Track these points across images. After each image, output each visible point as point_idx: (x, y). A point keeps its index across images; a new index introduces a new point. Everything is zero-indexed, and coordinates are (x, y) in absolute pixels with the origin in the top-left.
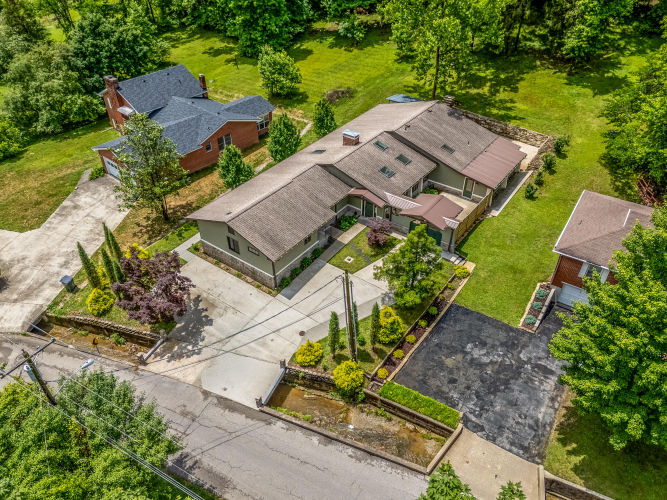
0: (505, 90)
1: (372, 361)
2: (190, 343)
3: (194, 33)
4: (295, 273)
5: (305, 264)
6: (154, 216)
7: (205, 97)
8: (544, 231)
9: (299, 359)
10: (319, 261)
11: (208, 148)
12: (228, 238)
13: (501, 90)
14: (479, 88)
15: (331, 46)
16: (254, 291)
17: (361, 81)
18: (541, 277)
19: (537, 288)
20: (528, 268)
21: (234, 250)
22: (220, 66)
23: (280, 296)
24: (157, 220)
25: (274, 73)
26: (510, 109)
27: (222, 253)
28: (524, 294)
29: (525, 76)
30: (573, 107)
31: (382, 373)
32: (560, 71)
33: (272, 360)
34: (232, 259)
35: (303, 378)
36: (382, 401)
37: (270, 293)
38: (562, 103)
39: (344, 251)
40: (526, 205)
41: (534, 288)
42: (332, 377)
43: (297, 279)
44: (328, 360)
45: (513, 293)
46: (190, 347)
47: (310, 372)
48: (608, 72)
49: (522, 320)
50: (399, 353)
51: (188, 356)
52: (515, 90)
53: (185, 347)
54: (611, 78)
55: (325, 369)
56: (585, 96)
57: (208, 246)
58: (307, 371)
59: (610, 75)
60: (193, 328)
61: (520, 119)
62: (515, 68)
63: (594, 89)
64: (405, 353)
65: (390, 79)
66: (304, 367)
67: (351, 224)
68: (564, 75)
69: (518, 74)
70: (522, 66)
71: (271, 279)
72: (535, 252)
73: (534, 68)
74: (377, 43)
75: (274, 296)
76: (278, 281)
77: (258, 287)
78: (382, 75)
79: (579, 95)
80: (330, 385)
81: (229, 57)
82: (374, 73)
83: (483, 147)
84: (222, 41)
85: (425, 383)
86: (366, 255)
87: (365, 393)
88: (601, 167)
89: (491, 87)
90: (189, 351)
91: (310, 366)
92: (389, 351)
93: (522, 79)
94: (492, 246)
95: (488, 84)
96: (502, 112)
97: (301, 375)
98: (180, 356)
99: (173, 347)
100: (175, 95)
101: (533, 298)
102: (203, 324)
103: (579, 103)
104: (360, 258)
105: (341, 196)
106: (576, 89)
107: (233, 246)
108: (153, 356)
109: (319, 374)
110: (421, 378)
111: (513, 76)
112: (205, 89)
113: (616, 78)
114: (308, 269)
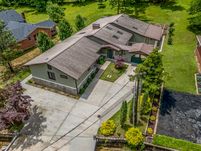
0: (141, 13)
1: (142, 125)
2: (35, 135)
3: (17, 7)
4: (85, 86)
5: (89, 81)
6: (6, 70)
7: (25, 22)
8: (183, 54)
9: (104, 132)
10: (95, 79)
11: (30, 40)
12: (48, 73)
13: (140, 13)
14: (131, 13)
15: (73, 6)
16: (66, 98)
17: (88, 15)
18: (195, 71)
19: (196, 76)
20: (187, 68)
21: (52, 79)
22: (30, 15)
23: (81, 99)
24: (7, 72)
26: (146, 18)
27: (45, 81)
28: (192, 80)
29: (146, 8)
30: (167, 15)
31: (150, 130)
32: (157, 6)
33: (87, 136)
34: (52, 84)
35: (108, 142)
36: (156, 148)
37: (75, 98)
38: (163, 15)
39: (105, 73)
40: (169, 46)
41: (194, 76)
42: (125, 139)
43: (87, 89)
44: (119, 130)
45: (187, 80)
46: (35, 138)
47: (112, 139)
48: (173, 5)
49: (197, 91)
50: (153, 118)
51: (35, 144)
52: (144, 13)
53: (32, 138)
54: (175, 6)
55: (119, 135)
56: (170, 12)
57: (36, 79)
58: (109, 138)
59: (174, 5)
60: (35, 125)
61: (151, 20)
62: (142, 6)
63: (172, 10)
64: (155, 117)
65: (98, 14)
66: (107, 136)
67: (104, 62)
68: (159, 7)
69: (144, 8)
70: (144, 6)
71: (75, 90)
72: (186, 62)
73: (148, 6)
74: (90, 4)
75: (78, 99)
76: (78, 91)
77: (68, 96)
78: (95, 13)
79: (168, 12)
80: (125, 143)
81: (33, 13)
82: (92, 12)
83: (147, 28)
84: (29, 8)
85: (173, 131)
86: (116, 74)
87: (145, 145)
88: (189, 32)
89: (135, 13)
90: (34, 140)
91: (111, 135)
92: (148, 117)
93: (145, 9)
94: (167, 62)
95: (134, 12)
96: (144, 19)
97: (106, 141)
98: (29, 145)
99: (24, 139)
100: (11, 20)
101: (196, 80)
102: (41, 122)
103: (169, 14)
104: (114, 75)
105: (99, 49)
106: (166, 10)
107: (52, 76)
108: (11, 148)
109: (117, 139)
110: (169, 129)
111: (142, 9)
113: (177, 6)
114: (91, 83)
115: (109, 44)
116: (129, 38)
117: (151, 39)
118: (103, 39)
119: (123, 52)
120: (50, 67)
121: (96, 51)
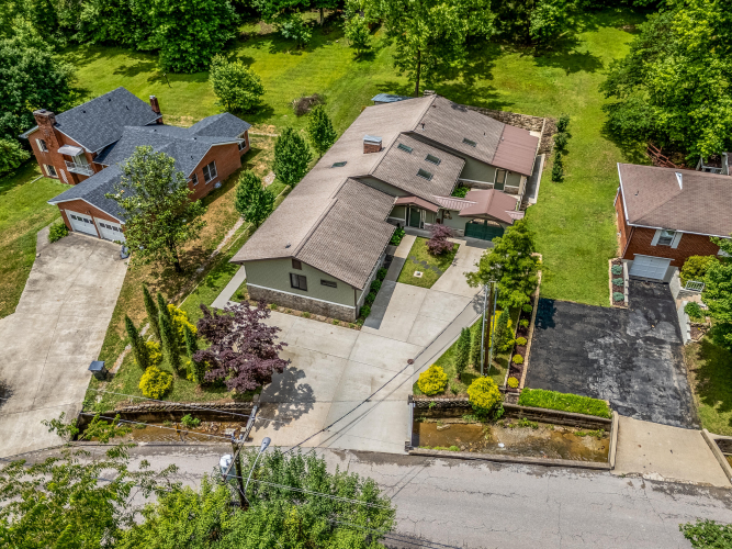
0: (480, 78)
1: (498, 373)
2: (291, 403)
4: (368, 301)
5: (374, 289)
6: (161, 270)
7: (159, 123)
8: (587, 209)
9: (428, 388)
10: (387, 283)
11: (194, 181)
12: (291, 275)
13: (477, 78)
14: (452, 78)
15: (273, 51)
16: (334, 328)
17: (326, 86)
18: (609, 253)
19: (610, 265)
20: (593, 247)
21: (298, 288)
22: (144, 86)
23: (364, 327)
24: (167, 273)
25: (234, 86)
26: (495, 96)
27: (279, 294)
28: (601, 273)
29: (494, 62)
30: (553, 87)
31: (513, 382)
32: (525, 54)
34: (295, 299)
35: (434, 408)
36: (525, 411)
37: (352, 327)
38: (540, 84)
39: (408, 267)
40: (556, 187)
41: (607, 266)
42: (467, 399)
43: (374, 306)
44: (454, 384)
45: (591, 275)
46: (293, 407)
47: (442, 400)
48: (570, 50)
49: (611, 299)
50: (517, 358)
51: (297, 418)
52: (489, 77)
53: (287, 409)
54: (575, 55)
55: (455, 393)
56: (560, 76)
57: (258, 290)
58: (436, 399)
59: (573, 52)
60: (285, 384)
61: (510, 104)
62: (481, 55)
63: (565, 68)
64: (523, 356)
65: (357, 80)
66: (433, 396)
67: (401, 237)
68: (531, 57)
69: (487, 61)
70: (488, 53)
71: (351, 311)
72: (591, 231)
73: (499, 53)
74: (325, 43)
75: (359, 329)
76: (359, 311)
77: (336, 323)
78: (346, 77)
79: (553, 75)
80: (467, 408)
81: (149, 75)
82: (337, 76)
83: (498, 137)
85: (556, 381)
86: (434, 267)
87: (504, 407)
88: (606, 142)
89: (465, 76)
90: (293, 411)
91: (440, 394)
92: (508, 358)
93: (493, 66)
94: (548, 233)
95: (461, 74)
96: (490, 100)
97: (433, 404)
98: (287, 420)
99: (273, 412)
100: (127, 124)
101: (610, 276)
102: (295, 379)
103: (557, 82)
104: (428, 271)
105: (389, 208)
106: (549, 70)
107: (300, 284)
108: (254, 428)
109: (452, 400)
110: (549, 377)
111: (482, 63)
112: (159, 113)
113: (580, 54)
114: (380, 293)
115: (410, 195)
116: (456, 175)
117: (510, 172)
118: (396, 183)
119: (445, 214)
120: (296, 263)
121: (383, 216)
